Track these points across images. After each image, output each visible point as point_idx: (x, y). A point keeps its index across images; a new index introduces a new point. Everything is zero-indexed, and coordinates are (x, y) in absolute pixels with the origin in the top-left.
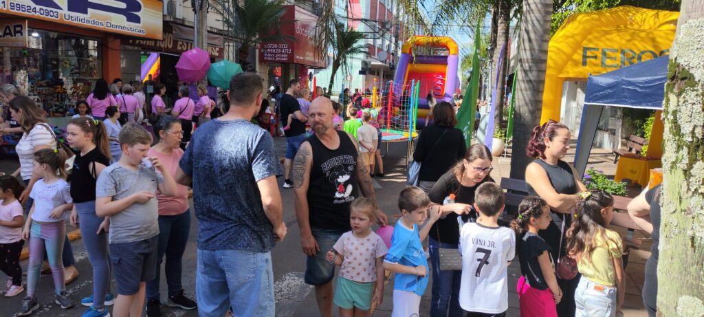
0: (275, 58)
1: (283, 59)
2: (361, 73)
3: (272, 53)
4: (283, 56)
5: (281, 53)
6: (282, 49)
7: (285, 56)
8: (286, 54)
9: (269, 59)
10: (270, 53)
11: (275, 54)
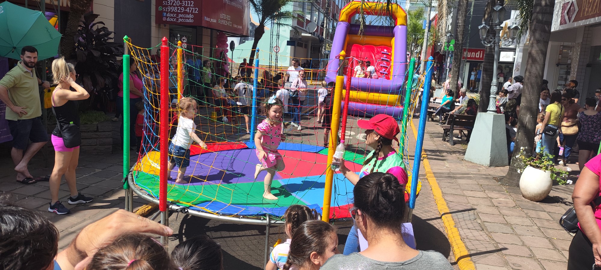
0: (177, 20)
1: (187, 21)
2: (289, 43)
3: (174, 13)
4: (187, 16)
5: (185, 13)
6: (186, 8)
7: (190, 16)
8: (192, 13)
9: (168, 20)
10: (170, 12)
11: (178, 14)
